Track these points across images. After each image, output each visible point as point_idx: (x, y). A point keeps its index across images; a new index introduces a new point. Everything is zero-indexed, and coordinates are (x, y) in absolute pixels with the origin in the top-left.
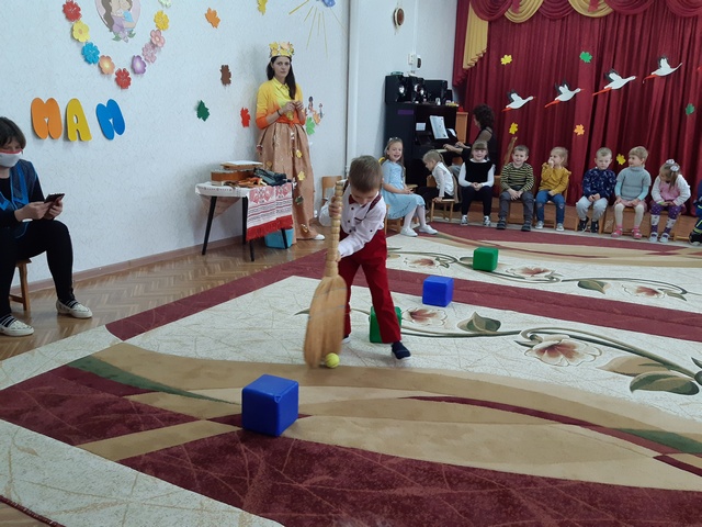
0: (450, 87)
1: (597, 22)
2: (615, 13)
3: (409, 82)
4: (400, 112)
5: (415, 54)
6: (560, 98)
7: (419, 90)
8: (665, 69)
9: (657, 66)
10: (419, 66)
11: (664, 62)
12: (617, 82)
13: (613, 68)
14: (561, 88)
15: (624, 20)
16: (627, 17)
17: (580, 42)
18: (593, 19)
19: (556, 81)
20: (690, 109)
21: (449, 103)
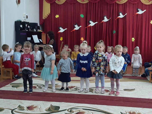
0: (39, 25)
2: (89, 2)
5: (25, 14)
6: (75, 29)
7: (27, 26)
8: (106, 20)
9: (104, 19)
10: (27, 18)
11: (105, 18)
12: (92, 24)
13: (91, 19)
14: (75, 26)
15: (92, 4)
16: (93, 3)
17: (80, 11)
18: (83, 4)
19: (74, 23)
20: (114, 32)
21: (39, 30)
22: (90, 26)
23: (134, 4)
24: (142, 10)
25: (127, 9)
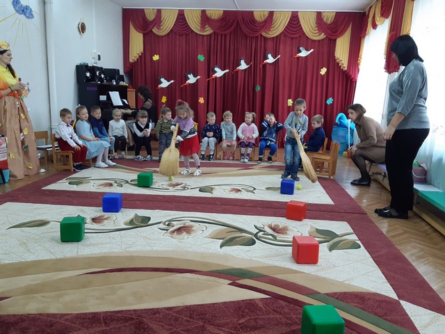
0: (122, 73)
1: (205, 38)
2: (215, 33)
3: (92, 69)
4: (88, 89)
5: (96, 52)
6: (189, 82)
7: (100, 74)
8: (243, 66)
10: (99, 59)
11: (242, 62)
12: (219, 73)
13: (216, 64)
14: (189, 76)
15: (219, 37)
16: (222, 35)
17: (197, 49)
18: (203, 36)
19: (186, 71)
20: (258, 88)
21: (122, 83)
22: (216, 78)
23: (292, 38)
24: (307, 50)
25: (281, 47)
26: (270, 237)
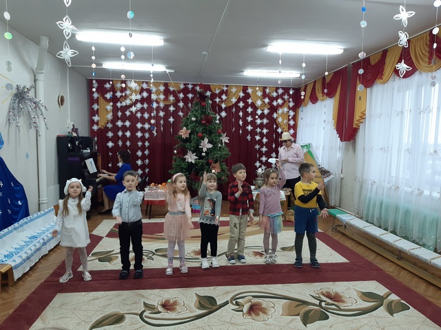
5: (69, 121)
26: (333, 307)
